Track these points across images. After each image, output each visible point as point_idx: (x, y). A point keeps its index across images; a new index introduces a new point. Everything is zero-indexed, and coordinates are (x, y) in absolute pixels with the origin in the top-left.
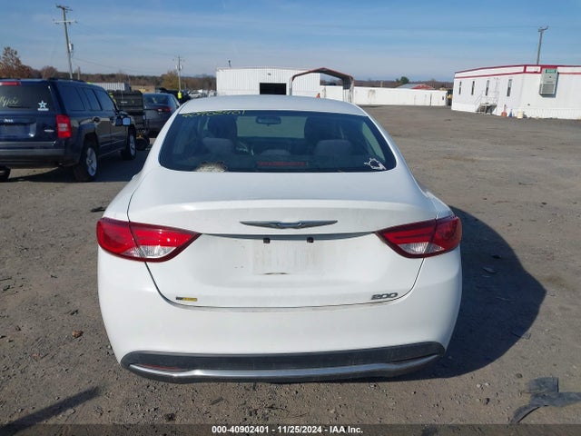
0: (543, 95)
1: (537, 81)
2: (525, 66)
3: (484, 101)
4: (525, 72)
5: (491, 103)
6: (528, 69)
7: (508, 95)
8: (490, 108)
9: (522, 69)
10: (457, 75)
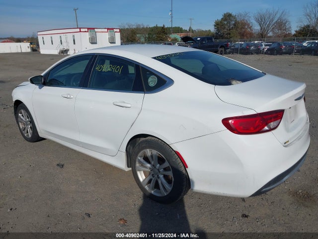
0: (92, 43)
1: (87, 36)
2: (80, 28)
3: (61, 48)
4: (80, 31)
5: (66, 48)
6: (82, 30)
7: (74, 43)
8: (66, 51)
9: (78, 30)
10: (39, 33)
